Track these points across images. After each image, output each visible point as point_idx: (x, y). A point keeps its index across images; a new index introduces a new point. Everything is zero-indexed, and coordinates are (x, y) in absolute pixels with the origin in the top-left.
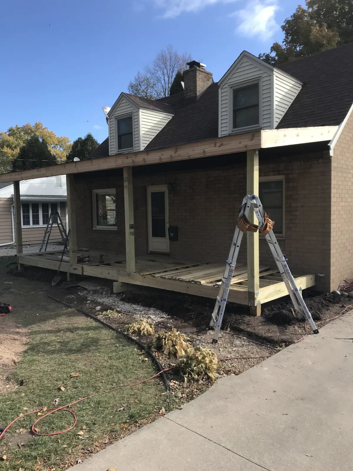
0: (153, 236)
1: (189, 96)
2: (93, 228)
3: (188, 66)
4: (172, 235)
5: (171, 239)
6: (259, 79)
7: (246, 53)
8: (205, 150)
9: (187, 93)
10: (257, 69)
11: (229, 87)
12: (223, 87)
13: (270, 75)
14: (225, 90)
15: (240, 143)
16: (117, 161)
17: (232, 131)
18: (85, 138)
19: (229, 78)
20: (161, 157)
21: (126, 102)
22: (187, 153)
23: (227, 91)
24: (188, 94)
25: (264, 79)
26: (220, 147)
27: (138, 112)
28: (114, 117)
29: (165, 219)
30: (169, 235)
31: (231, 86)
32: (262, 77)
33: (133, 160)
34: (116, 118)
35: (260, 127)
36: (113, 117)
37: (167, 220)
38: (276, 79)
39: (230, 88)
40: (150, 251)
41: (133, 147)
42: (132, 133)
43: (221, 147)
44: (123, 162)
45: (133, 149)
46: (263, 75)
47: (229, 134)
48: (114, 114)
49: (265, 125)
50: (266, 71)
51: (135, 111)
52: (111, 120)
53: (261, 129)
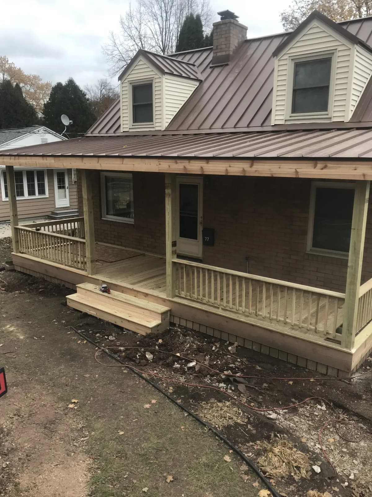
0: (180, 236)
2: (102, 217)
3: (220, 17)
4: (207, 239)
5: (205, 243)
6: (334, 53)
8: (298, 170)
9: (217, 53)
10: (331, 39)
11: (289, 59)
13: (350, 49)
14: (285, 62)
15: (356, 169)
16: (160, 164)
17: (290, 117)
18: (66, 84)
19: (291, 47)
20: (229, 169)
21: (145, 64)
22: (270, 169)
23: (287, 64)
24: (219, 54)
25: (341, 54)
26: (322, 169)
27: (160, 78)
28: (128, 81)
29: (197, 219)
30: (204, 239)
31: (293, 58)
32: (338, 50)
33: (185, 167)
34: (130, 83)
35: (330, 115)
36: (126, 81)
37: (200, 219)
38: (357, 55)
39: (291, 60)
41: (153, 122)
42: (151, 104)
43: (324, 170)
44: (169, 166)
45: (153, 125)
46: (340, 48)
47: (285, 120)
48: (128, 77)
49: (335, 114)
50: (337, 39)
51: (157, 77)
52: (124, 85)
53: (331, 118)
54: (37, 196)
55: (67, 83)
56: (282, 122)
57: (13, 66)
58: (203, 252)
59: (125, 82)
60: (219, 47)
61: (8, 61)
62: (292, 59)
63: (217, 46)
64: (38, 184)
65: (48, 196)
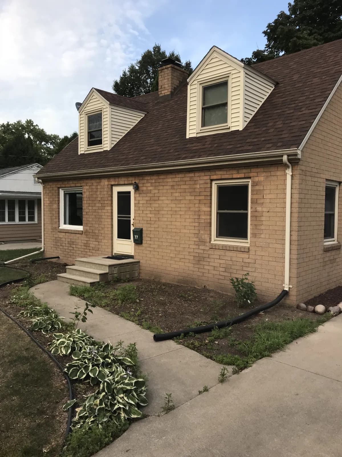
0: (118, 238)
1: (164, 94)
2: (59, 227)
4: (137, 237)
5: (135, 241)
6: (229, 76)
7: (216, 48)
9: (161, 91)
10: (227, 66)
11: (198, 84)
12: (193, 84)
13: (240, 72)
14: (194, 87)
17: (200, 130)
21: (97, 98)
23: (196, 88)
24: (163, 92)
25: (234, 76)
27: (108, 108)
30: (134, 237)
32: (231, 74)
34: (86, 114)
35: (229, 126)
37: (132, 221)
38: (246, 76)
40: (115, 253)
41: (102, 144)
42: (101, 130)
45: (102, 146)
46: (233, 72)
47: (197, 133)
48: (85, 110)
49: (233, 124)
50: (236, 68)
51: (104, 107)
52: (82, 116)
53: (229, 128)
54: (27, 222)
55: (72, 135)
56: (194, 135)
57: (37, 128)
58: (135, 249)
59: (82, 113)
60: (163, 87)
61: (33, 123)
62: (200, 84)
63: (161, 86)
64: (29, 212)
65: (37, 223)
